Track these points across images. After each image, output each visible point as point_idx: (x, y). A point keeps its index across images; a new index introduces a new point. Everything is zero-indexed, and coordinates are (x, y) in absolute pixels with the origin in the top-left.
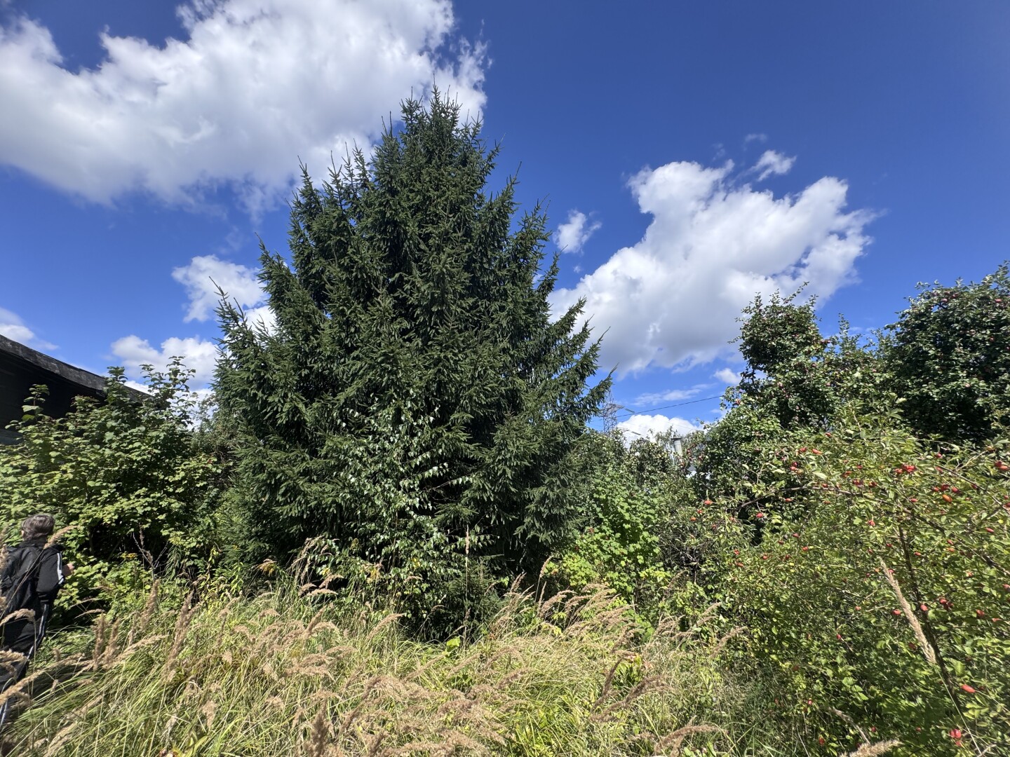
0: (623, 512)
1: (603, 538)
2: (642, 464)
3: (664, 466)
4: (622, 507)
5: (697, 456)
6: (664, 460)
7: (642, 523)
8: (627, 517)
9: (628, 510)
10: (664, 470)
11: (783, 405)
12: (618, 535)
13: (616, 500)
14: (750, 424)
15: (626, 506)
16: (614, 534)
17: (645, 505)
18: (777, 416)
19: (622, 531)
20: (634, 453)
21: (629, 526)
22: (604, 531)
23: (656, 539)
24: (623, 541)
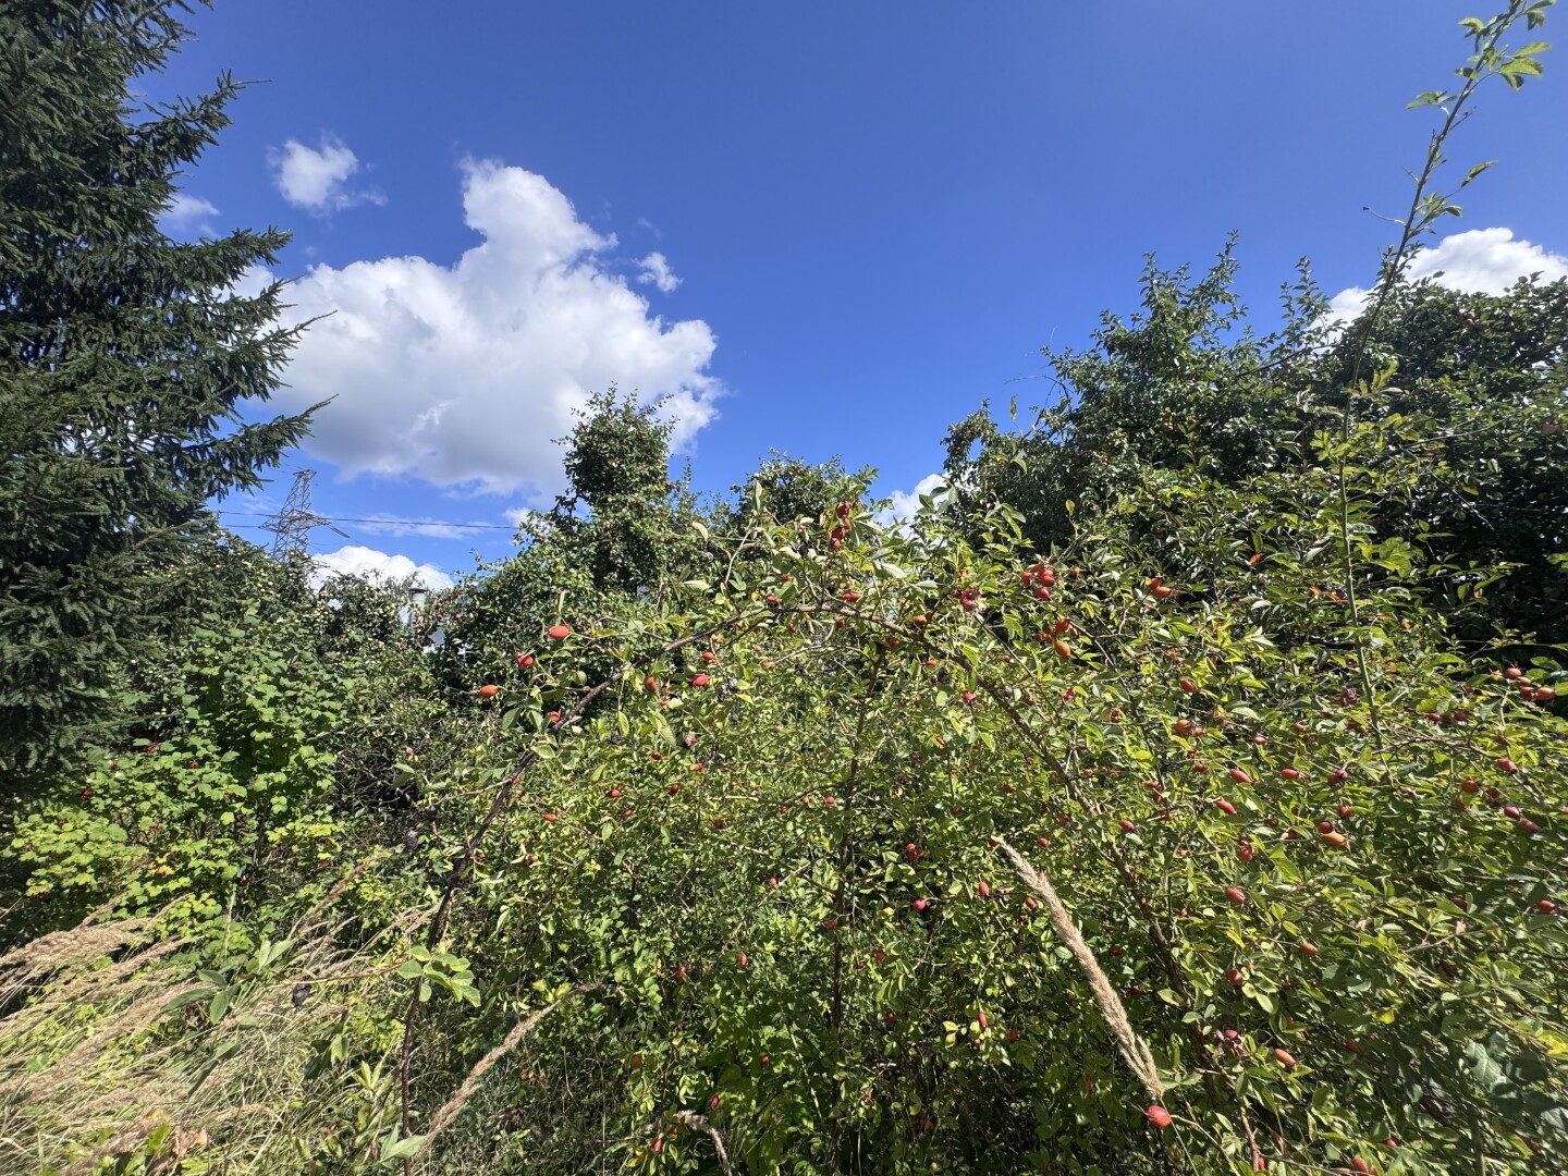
0: (258, 704)
1: (186, 764)
2: (338, 622)
3: (385, 630)
4: (259, 695)
5: (454, 615)
6: (386, 620)
7: (304, 728)
8: (267, 715)
9: (273, 702)
10: (382, 637)
11: (603, 553)
12: (231, 755)
13: (245, 679)
14: (552, 574)
15: (271, 692)
16: (220, 754)
17: (323, 692)
18: (591, 569)
19: (247, 747)
20: (328, 599)
21: (269, 735)
22: (194, 749)
23: (329, 759)
24: (242, 771)
